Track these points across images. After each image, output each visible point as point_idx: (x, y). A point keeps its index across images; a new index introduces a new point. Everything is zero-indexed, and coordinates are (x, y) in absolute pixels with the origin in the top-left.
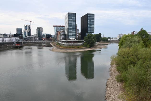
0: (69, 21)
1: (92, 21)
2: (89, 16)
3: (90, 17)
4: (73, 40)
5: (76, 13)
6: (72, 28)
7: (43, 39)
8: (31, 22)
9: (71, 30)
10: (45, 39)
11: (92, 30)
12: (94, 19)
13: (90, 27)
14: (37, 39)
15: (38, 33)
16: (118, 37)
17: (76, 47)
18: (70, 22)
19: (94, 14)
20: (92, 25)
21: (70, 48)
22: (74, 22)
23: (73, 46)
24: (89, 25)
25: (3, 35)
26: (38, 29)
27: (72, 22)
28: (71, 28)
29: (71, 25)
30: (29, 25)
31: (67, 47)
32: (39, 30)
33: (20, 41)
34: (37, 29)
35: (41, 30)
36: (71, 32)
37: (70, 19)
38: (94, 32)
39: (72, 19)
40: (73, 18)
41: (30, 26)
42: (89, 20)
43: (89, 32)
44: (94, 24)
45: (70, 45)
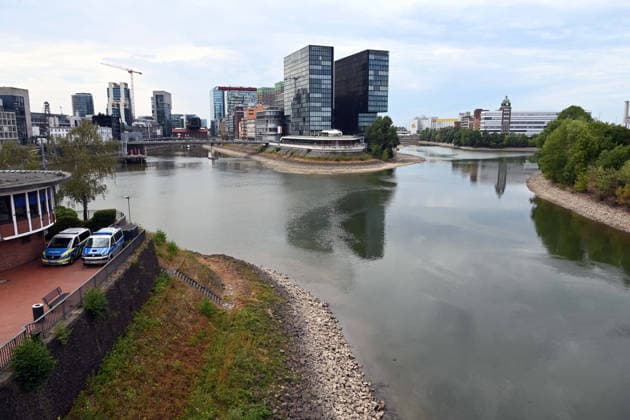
0: (312, 72)
1: (381, 73)
2: (371, 57)
3: (376, 62)
4: (337, 135)
5: (332, 48)
6: (319, 95)
7: (175, 134)
8: (131, 72)
9: (319, 104)
10: (183, 134)
11: (380, 104)
12: (386, 68)
13: (376, 93)
14: (159, 132)
15: (158, 112)
16: (413, 126)
17: (356, 159)
18: (313, 77)
19: (387, 52)
20: (381, 88)
21: (337, 160)
22: (325, 77)
23: (344, 153)
24: (371, 88)
25: (57, 119)
26: (157, 96)
27: (320, 77)
28: (317, 95)
29: (316, 86)
30: (126, 85)
31: (326, 159)
32: (160, 100)
33: (137, 139)
34: (152, 99)
35: (166, 101)
36: (318, 109)
37: (315, 67)
38: (386, 111)
39: (320, 68)
40: (323, 63)
41: (129, 87)
42: (371, 72)
43: (370, 109)
44: (387, 86)
45: (334, 153)
